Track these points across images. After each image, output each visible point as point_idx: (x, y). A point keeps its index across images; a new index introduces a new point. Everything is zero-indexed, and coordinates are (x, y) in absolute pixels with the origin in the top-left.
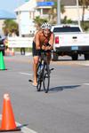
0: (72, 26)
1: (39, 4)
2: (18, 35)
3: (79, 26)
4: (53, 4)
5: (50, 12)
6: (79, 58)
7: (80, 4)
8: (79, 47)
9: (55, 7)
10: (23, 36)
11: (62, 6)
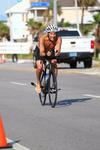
0: (70, 29)
1: (33, 5)
2: (9, 40)
3: (78, 30)
4: (48, 5)
5: (45, 14)
6: (78, 65)
7: (79, 6)
8: (78, 53)
9: (51, 8)
10: (15, 41)
11: (59, 7)
